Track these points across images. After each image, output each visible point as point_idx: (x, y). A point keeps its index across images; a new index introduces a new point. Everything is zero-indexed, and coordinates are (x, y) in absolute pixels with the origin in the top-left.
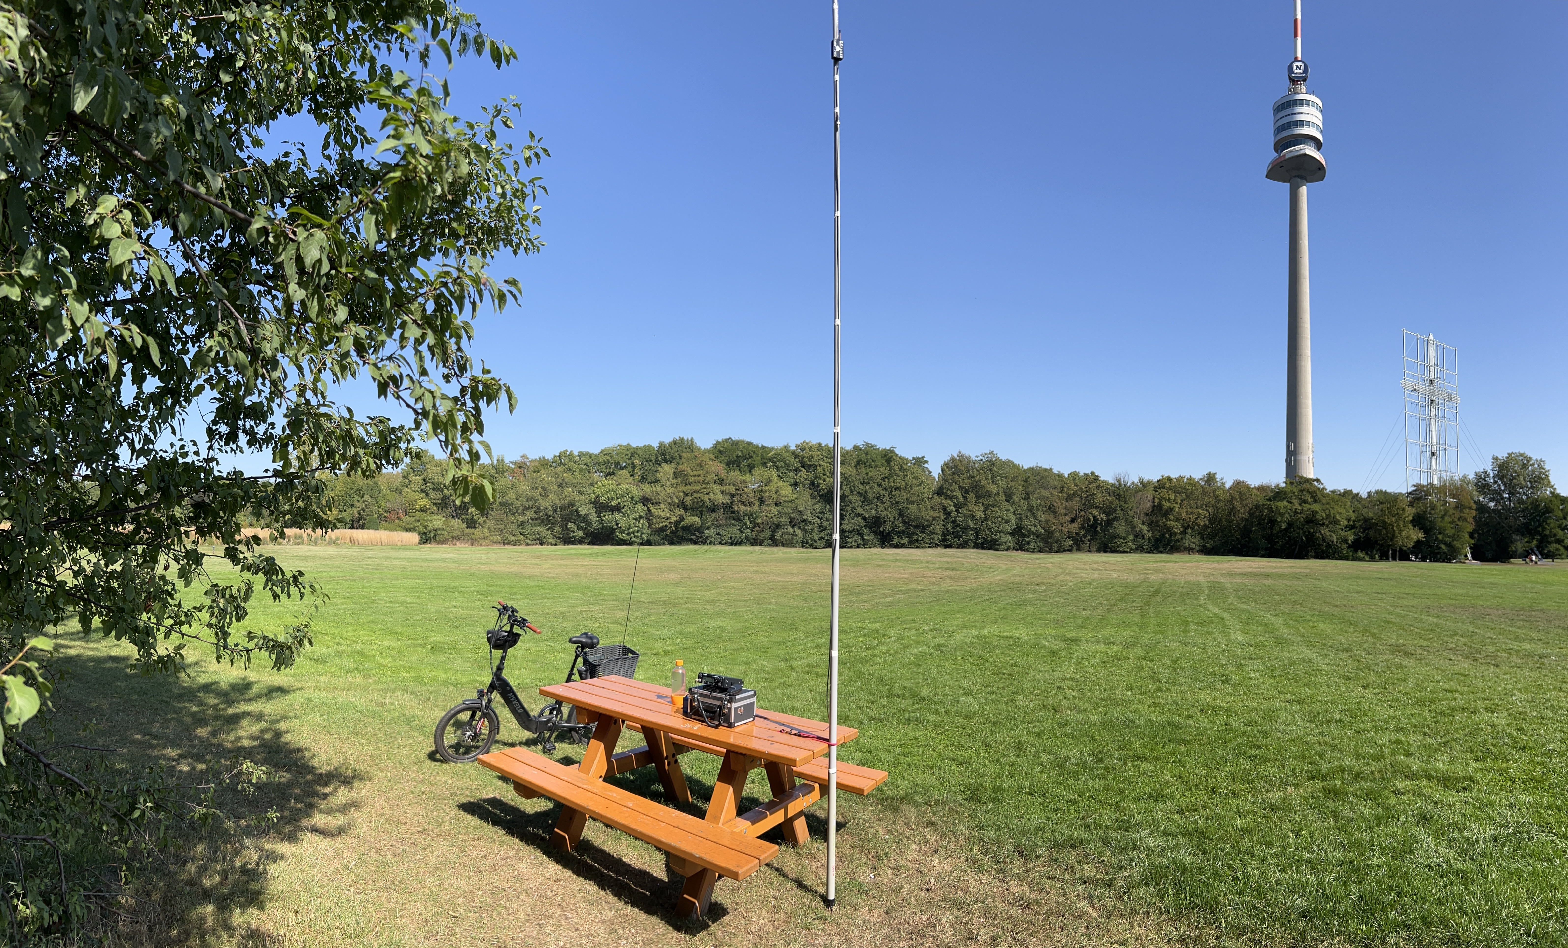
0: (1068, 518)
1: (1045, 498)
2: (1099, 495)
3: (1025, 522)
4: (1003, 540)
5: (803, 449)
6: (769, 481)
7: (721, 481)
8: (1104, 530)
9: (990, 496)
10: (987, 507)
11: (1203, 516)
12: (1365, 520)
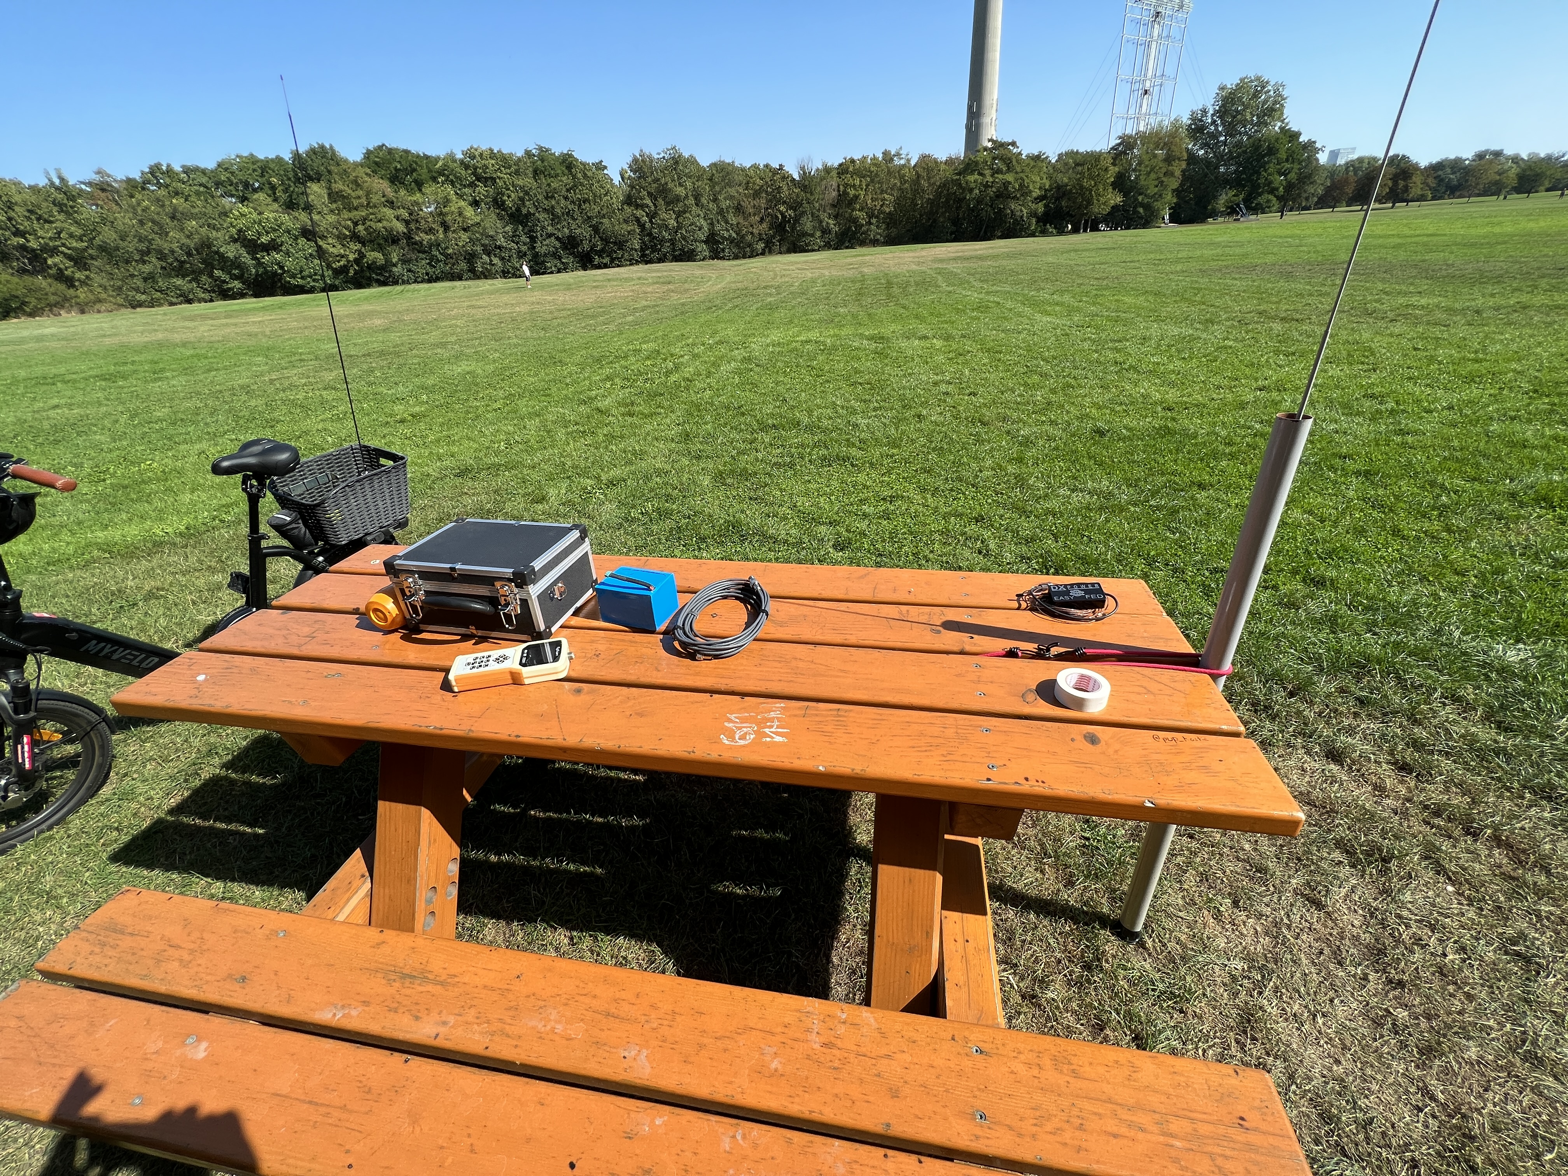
0: (757, 218)
1: (732, 198)
2: (785, 188)
3: (718, 227)
4: (699, 249)
5: (473, 157)
6: (447, 201)
7: (391, 204)
8: (793, 228)
9: (678, 200)
10: (679, 215)
11: (889, 202)
12: (1059, 187)
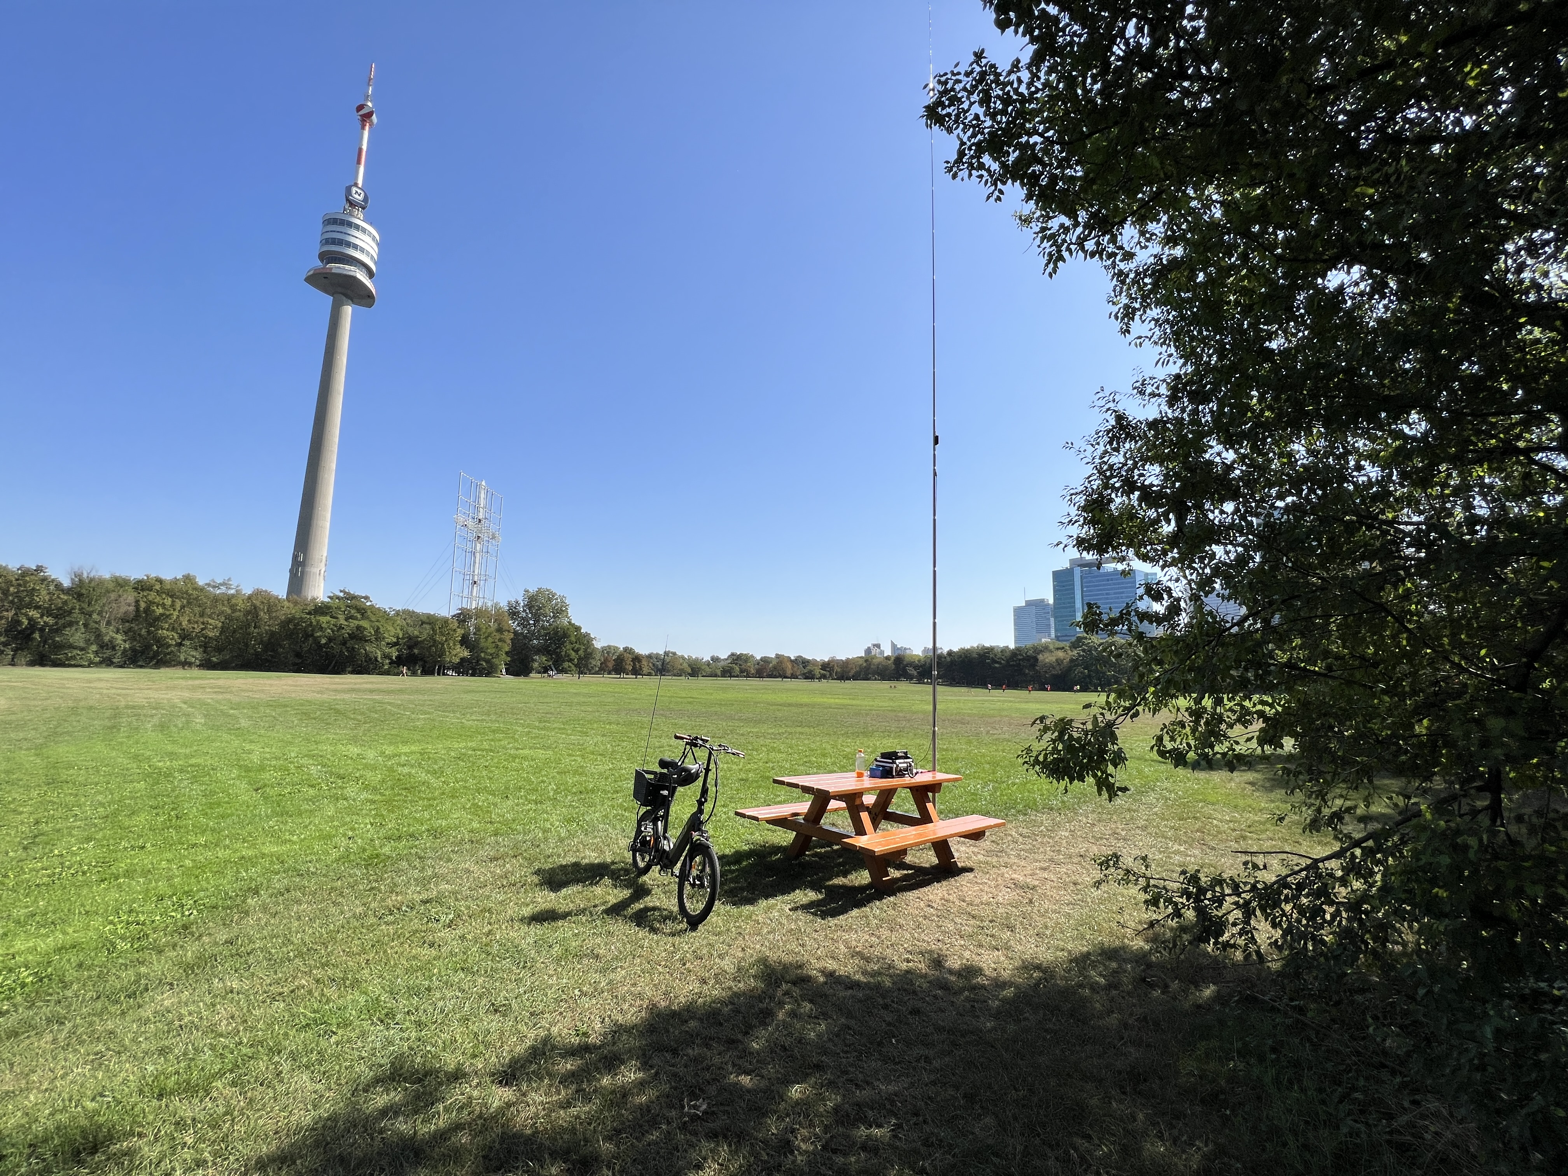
2: (43, 592)
8: (47, 638)
12: (410, 638)
